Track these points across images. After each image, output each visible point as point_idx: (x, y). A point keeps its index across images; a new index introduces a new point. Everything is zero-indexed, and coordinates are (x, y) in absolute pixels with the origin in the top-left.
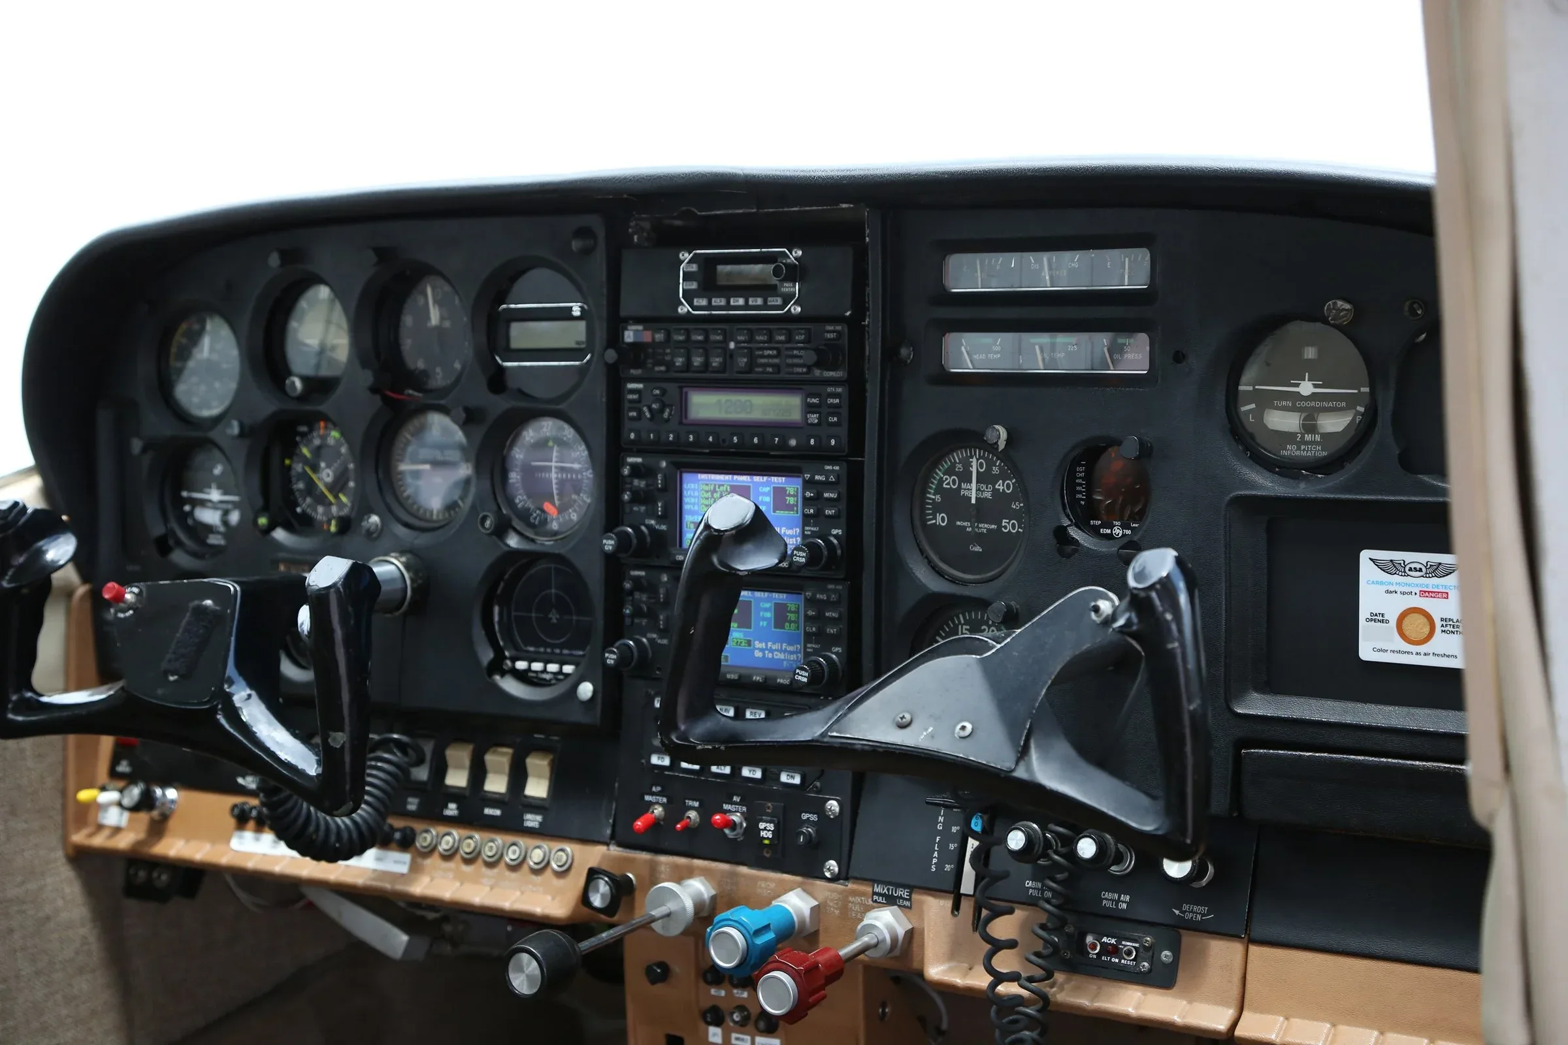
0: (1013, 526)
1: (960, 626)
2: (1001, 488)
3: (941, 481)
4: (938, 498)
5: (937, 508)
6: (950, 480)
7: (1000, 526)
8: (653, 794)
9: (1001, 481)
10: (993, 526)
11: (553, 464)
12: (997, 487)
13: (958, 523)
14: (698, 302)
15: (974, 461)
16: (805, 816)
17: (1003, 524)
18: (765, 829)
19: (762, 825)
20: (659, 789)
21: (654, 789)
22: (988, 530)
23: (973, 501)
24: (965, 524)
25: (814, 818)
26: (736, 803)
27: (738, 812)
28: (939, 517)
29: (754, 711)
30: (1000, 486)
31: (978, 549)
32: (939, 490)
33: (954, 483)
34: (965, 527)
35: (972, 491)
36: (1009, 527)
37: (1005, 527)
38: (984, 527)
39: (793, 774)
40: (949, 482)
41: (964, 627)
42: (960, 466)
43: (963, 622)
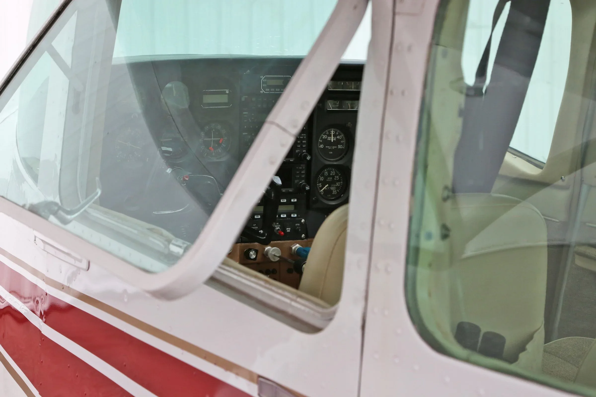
0: (341, 147)
1: (325, 172)
2: (338, 138)
3: (322, 137)
4: (321, 141)
5: (321, 143)
6: (325, 136)
7: (338, 147)
8: (254, 226)
9: (338, 136)
10: (336, 147)
11: (212, 139)
12: (337, 137)
13: (326, 147)
14: (267, 90)
15: (332, 132)
16: (296, 225)
17: (339, 146)
18: (288, 230)
19: (287, 229)
20: (255, 225)
21: (254, 225)
22: (334, 148)
23: (332, 141)
24: (328, 147)
25: (299, 225)
26: (277, 225)
27: (278, 227)
28: (321, 146)
29: (283, 200)
30: (338, 137)
31: (331, 153)
32: (322, 139)
33: (326, 137)
34: (328, 148)
35: (332, 139)
36: (340, 147)
37: (339, 147)
38: (334, 147)
39: (294, 214)
40: (324, 137)
41: (326, 172)
42: (328, 133)
43: (326, 171)
